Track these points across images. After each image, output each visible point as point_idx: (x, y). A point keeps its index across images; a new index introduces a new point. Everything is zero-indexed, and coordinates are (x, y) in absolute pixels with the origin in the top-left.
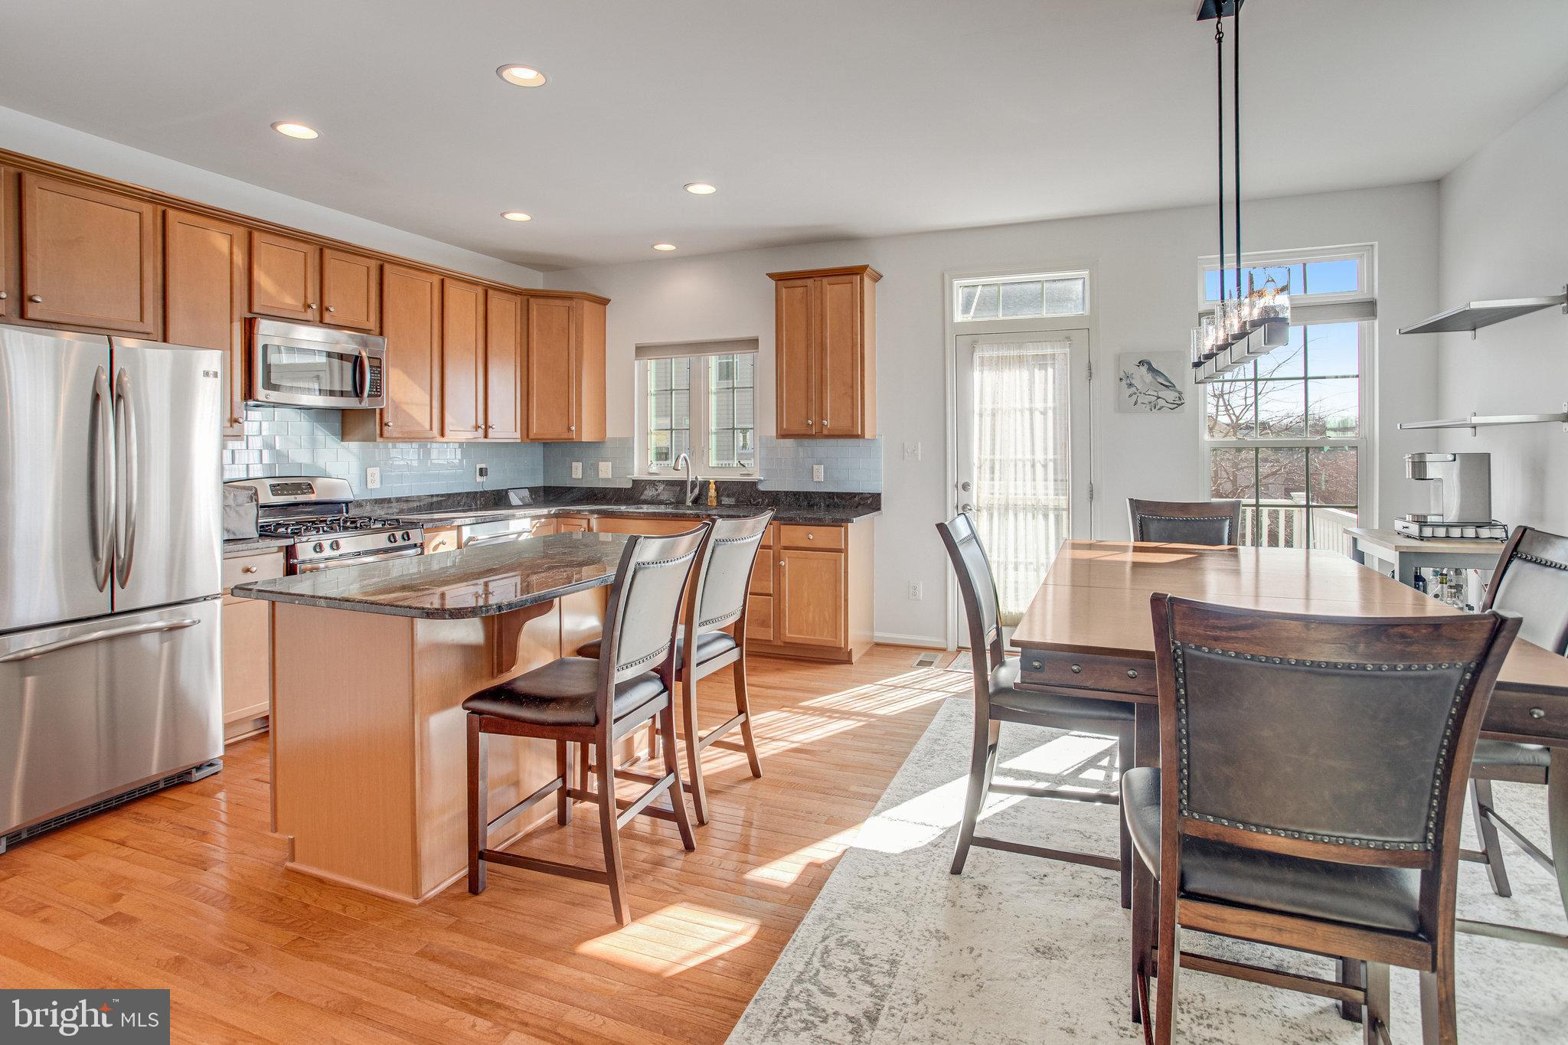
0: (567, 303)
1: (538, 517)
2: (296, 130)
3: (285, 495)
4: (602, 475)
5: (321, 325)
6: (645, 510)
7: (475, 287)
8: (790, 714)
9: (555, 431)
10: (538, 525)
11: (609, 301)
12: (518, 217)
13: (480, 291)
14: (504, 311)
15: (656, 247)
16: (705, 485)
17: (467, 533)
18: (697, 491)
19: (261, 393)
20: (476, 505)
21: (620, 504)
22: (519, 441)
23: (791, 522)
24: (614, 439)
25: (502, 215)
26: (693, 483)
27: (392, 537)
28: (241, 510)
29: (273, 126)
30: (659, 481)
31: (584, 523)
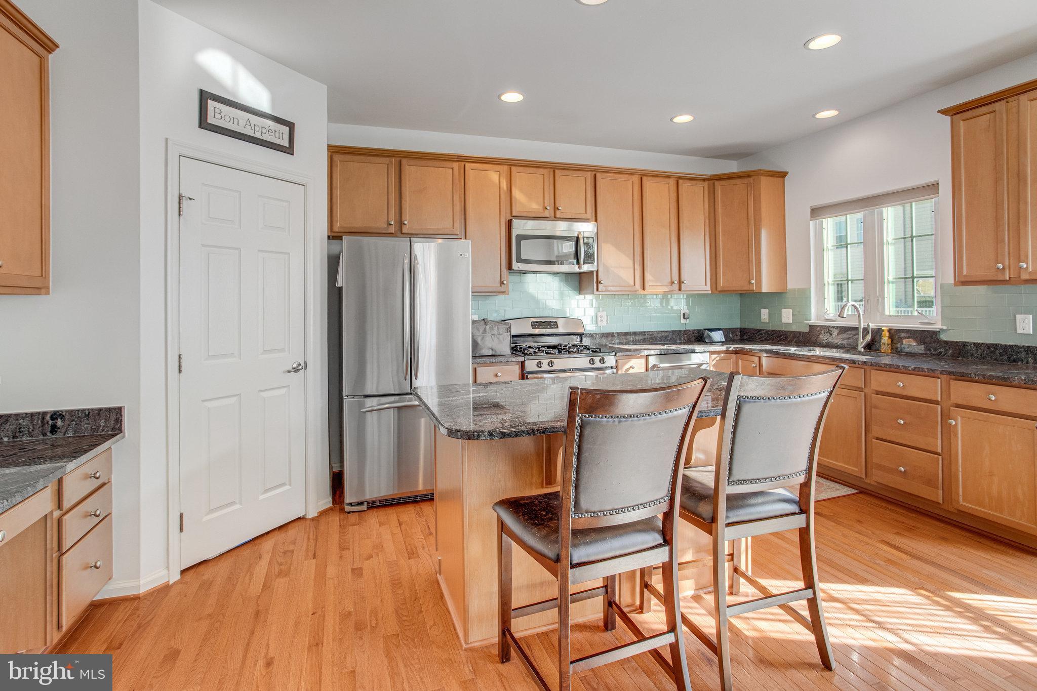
0: (746, 181)
1: (718, 352)
2: (512, 97)
3: (540, 328)
4: (784, 320)
5: (555, 219)
6: (818, 353)
7: (667, 179)
8: (925, 601)
9: (739, 284)
10: (718, 359)
11: (787, 173)
12: (683, 119)
13: (672, 182)
14: (694, 197)
15: (818, 116)
16: (878, 333)
17: (653, 361)
18: (869, 338)
19: (516, 266)
20: (680, 340)
21: (791, 346)
22: (710, 292)
23: (963, 377)
24: (794, 290)
25: (671, 120)
26: (866, 330)
27: (591, 361)
28: (501, 337)
29: (499, 97)
30: (833, 327)
31: (756, 359)
